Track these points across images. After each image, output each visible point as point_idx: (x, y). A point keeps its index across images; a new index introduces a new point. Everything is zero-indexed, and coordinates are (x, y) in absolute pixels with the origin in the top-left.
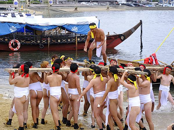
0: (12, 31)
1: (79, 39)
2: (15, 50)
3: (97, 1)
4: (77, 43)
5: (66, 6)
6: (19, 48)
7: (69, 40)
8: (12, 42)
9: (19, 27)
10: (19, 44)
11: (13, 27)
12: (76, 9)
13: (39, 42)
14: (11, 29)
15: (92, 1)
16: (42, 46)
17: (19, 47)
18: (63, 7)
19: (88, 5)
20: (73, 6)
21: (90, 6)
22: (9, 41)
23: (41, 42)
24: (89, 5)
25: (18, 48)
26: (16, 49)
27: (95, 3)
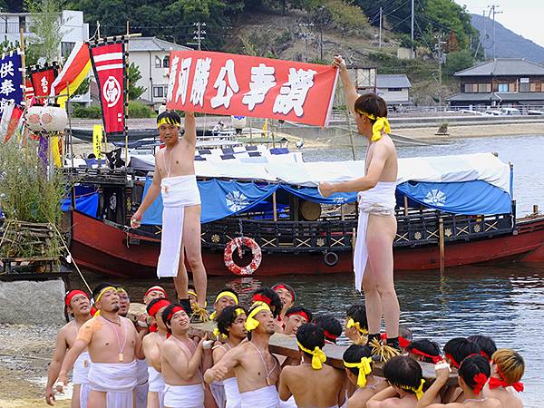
0: (234, 209)
1: (448, 233)
2: (244, 271)
3: (517, 102)
4: (442, 245)
5: (409, 121)
6: (257, 266)
7: (418, 236)
8: (235, 244)
9: (257, 194)
10: (257, 251)
11: (236, 193)
12: (443, 129)
13: (321, 243)
14: (229, 202)
15: (497, 102)
16: (331, 258)
17: (257, 261)
18: (399, 125)
19: (484, 115)
20: (434, 121)
21: (491, 119)
22: (224, 241)
23: (328, 243)
24: (488, 115)
25: (253, 266)
26: (248, 270)
27: (508, 108)
